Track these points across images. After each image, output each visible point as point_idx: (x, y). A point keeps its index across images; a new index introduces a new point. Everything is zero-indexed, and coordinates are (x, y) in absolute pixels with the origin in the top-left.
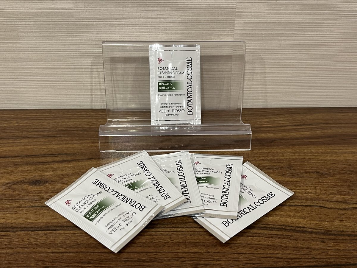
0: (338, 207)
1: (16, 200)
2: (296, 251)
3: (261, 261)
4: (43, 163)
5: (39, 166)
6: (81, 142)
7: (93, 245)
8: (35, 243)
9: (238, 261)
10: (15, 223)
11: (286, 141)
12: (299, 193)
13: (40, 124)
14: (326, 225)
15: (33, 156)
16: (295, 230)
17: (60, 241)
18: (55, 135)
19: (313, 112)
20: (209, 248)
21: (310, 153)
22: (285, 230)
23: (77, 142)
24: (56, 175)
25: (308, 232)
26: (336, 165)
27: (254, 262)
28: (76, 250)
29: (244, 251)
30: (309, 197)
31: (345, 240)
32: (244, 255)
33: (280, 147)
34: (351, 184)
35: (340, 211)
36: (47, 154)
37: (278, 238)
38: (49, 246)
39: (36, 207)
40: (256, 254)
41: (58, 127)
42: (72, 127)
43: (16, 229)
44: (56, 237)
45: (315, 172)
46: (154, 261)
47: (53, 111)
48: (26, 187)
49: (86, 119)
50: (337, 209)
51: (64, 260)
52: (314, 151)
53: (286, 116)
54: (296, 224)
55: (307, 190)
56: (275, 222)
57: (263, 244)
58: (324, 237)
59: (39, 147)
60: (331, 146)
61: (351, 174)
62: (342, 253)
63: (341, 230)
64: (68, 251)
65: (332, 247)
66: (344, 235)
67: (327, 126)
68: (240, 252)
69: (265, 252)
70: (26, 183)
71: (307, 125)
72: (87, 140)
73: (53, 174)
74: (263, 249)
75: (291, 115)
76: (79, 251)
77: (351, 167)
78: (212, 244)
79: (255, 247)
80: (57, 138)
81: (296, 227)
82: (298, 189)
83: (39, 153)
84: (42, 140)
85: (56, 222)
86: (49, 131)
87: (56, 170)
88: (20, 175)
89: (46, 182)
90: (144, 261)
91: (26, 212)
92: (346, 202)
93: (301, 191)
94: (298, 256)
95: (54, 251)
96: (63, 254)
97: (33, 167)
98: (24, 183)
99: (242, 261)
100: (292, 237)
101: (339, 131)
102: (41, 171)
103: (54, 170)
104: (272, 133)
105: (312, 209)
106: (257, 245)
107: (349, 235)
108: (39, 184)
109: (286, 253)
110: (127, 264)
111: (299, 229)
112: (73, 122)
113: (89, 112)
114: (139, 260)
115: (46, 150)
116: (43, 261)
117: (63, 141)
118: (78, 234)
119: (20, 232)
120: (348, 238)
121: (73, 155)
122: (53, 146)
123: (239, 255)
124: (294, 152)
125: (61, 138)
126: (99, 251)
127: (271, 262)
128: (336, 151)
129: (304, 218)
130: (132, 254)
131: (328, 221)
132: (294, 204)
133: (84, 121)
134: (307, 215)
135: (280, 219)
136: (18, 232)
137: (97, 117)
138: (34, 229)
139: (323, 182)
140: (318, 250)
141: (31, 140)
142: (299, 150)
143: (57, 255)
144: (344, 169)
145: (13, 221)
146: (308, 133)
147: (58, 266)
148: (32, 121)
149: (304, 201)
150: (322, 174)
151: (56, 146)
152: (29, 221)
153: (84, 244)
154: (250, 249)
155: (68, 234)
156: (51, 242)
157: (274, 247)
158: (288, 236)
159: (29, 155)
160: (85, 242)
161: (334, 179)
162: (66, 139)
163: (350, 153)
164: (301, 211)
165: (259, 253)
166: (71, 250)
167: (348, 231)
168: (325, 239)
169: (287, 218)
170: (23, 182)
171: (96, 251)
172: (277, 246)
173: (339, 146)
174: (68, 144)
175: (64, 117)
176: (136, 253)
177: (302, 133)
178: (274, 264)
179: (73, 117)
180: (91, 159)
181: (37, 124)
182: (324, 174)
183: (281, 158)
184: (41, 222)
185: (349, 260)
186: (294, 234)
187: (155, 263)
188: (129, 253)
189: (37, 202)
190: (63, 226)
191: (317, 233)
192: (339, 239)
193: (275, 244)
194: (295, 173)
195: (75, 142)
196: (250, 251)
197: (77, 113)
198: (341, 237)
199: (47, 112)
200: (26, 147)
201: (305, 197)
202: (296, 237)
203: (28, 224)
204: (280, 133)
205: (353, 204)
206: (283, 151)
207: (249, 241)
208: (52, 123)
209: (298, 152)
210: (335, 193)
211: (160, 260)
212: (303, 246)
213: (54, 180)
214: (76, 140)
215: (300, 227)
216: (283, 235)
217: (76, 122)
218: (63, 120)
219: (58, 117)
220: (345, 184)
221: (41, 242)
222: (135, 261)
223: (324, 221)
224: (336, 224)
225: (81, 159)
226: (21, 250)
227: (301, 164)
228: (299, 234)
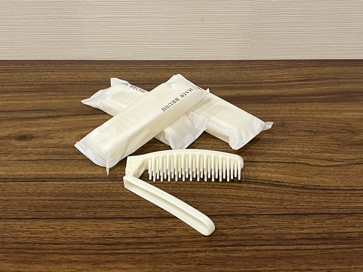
0: (321, 164)
1: (4, 154)
2: (269, 202)
3: (234, 209)
4: (29, 119)
5: (23, 122)
6: (66, 97)
7: (80, 194)
8: (26, 192)
9: (214, 209)
10: (6, 175)
11: (285, 98)
12: (286, 150)
13: (21, 77)
14: (305, 181)
15: (17, 111)
16: (273, 184)
17: (49, 191)
18: (38, 89)
19: (324, 65)
20: (188, 198)
21: (308, 111)
22: (263, 184)
23: (62, 97)
24: (42, 131)
25: (286, 186)
26: (332, 124)
27: (228, 210)
28: (65, 198)
29: (221, 200)
30: (295, 155)
31: (319, 193)
32: (220, 204)
33: (278, 104)
34: (342, 143)
35: (322, 168)
36: (31, 109)
37: (255, 191)
38: (40, 195)
39: (25, 160)
40: (231, 203)
41: (40, 80)
42: (56, 80)
43: (7, 180)
44: (45, 187)
45: (308, 131)
46: (136, 208)
47: (34, 62)
48: (13, 142)
49: (71, 72)
50: (320, 166)
51: (54, 206)
52: (313, 109)
53: (293, 69)
54: (276, 179)
55: (294, 148)
56: (256, 177)
57: (240, 195)
58: (300, 191)
59: (23, 102)
60: (333, 103)
61: (345, 133)
62: (313, 204)
63: (319, 184)
64: (58, 199)
65: (305, 199)
66: (319, 189)
67: (336, 81)
68: (216, 202)
69: (240, 202)
70: (13, 139)
71: (313, 80)
72: (72, 95)
73: (40, 130)
74: (239, 200)
75: (298, 68)
76: (67, 199)
77: (347, 125)
78: (191, 195)
79: (231, 197)
80: (40, 93)
81: (275, 181)
82: (285, 147)
83: (22, 109)
84: (25, 95)
85: (45, 175)
86: (31, 85)
87: (42, 126)
88: (6, 130)
89: (32, 137)
90: (127, 208)
91: (16, 165)
92: (331, 160)
93: (288, 149)
94: (270, 206)
95: (45, 198)
96: (53, 201)
97: (18, 123)
98: (11, 138)
99: (217, 209)
100: (269, 190)
101: (347, 87)
102: (26, 127)
103: (39, 125)
104: (272, 89)
105: (295, 166)
106: (234, 197)
107: (323, 190)
108: (26, 139)
109: (260, 203)
110: (111, 210)
111: (277, 183)
112: (57, 75)
113: (74, 64)
114: (123, 207)
115: (31, 105)
116: (35, 206)
117: (46, 96)
118: (66, 185)
119: (11, 183)
120: (322, 192)
121: (58, 111)
122: (37, 101)
123: (216, 204)
124: (290, 110)
125: (44, 92)
126: (86, 199)
127: (244, 210)
128: (337, 109)
129: (285, 174)
130: (116, 202)
131: (307, 177)
132: (278, 161)
133: (69, 74)
134: (288, 171)
135: (260, 174)
136: (10, 182)
137: (83, 70)
138: (24, 180)
139: (313, 141)
140: (291, 201)
141: (13, 95)
142: (297, 107)
143: (48, 202)
144: (340, 127)
145: (4, 173)
146: (311, 90)
147: (49, 210)
148: (12, 74)
149: (289, 158)
150: (315, 132)
151: (39, 102)
152: (19, 173)
153: (72, 193)
154: (226, 200)
155: (57, 184)
156: (41, 192)
157: (249, 198)
158: (265, 189)
159: (12, 110)
160: (72, 192)
161: (326, 138)
162: (50, 93)
163: (351, 112)
164: (283, 167)
165: (235, 203)
166: (61, 198)
167: (324, 186)
168: (300, 192)
169: (269, 173)
170: (9, 137)
171: (83, 199)
172: (253, 197)
173: (342, 103)
174: (52, 99)
175: (47, 69)
176: (121, 201)
177: (305, 89)
178: (247, 212)
179: (56, 69)
180: (78, 115)
181: (18, 77)
182: (317, 133)
183: (275, 116)
184: (30, 174)
185: (317, 210)
186: (271, 188)
187: (138, 210)
188: (114, 201)
189: (25, 156)
190: (51, 178)
191: (293, 187)
192: (313, 193)
193: (251, 195)
194: (286, 131)
195: (60, 97)
196: (226, 201)
197: (61, 65)
198: (316, 191)
199: (29, 63)
200: (8, 102)
201: (291, 155)
202: (272, 190)
203: (18, 176)
204: (281, 89)
205: (337, 161)
206: (279, 108)
207: (227, 193)
208: (34, 76)
209: (295, 110)
210: (323, 151)
211: (142, 207)
212: (277, 198)
213: (40, 136)
214: (61, 95)
215: (279, 182)
216: (261, 188)
217: (60, 75)
218: (45, 73)
219: (40, 69)
220: (335, 143)
221: (32, 191)
222: (119, 208)
223: (303, 177)
224: (314, 179)
225: (67, 115)
226: (15, 198)
227: (296, 122)
228: (276, 188)
